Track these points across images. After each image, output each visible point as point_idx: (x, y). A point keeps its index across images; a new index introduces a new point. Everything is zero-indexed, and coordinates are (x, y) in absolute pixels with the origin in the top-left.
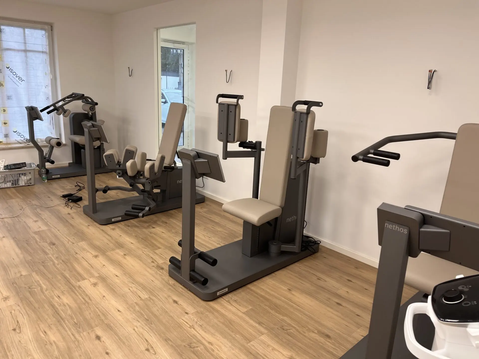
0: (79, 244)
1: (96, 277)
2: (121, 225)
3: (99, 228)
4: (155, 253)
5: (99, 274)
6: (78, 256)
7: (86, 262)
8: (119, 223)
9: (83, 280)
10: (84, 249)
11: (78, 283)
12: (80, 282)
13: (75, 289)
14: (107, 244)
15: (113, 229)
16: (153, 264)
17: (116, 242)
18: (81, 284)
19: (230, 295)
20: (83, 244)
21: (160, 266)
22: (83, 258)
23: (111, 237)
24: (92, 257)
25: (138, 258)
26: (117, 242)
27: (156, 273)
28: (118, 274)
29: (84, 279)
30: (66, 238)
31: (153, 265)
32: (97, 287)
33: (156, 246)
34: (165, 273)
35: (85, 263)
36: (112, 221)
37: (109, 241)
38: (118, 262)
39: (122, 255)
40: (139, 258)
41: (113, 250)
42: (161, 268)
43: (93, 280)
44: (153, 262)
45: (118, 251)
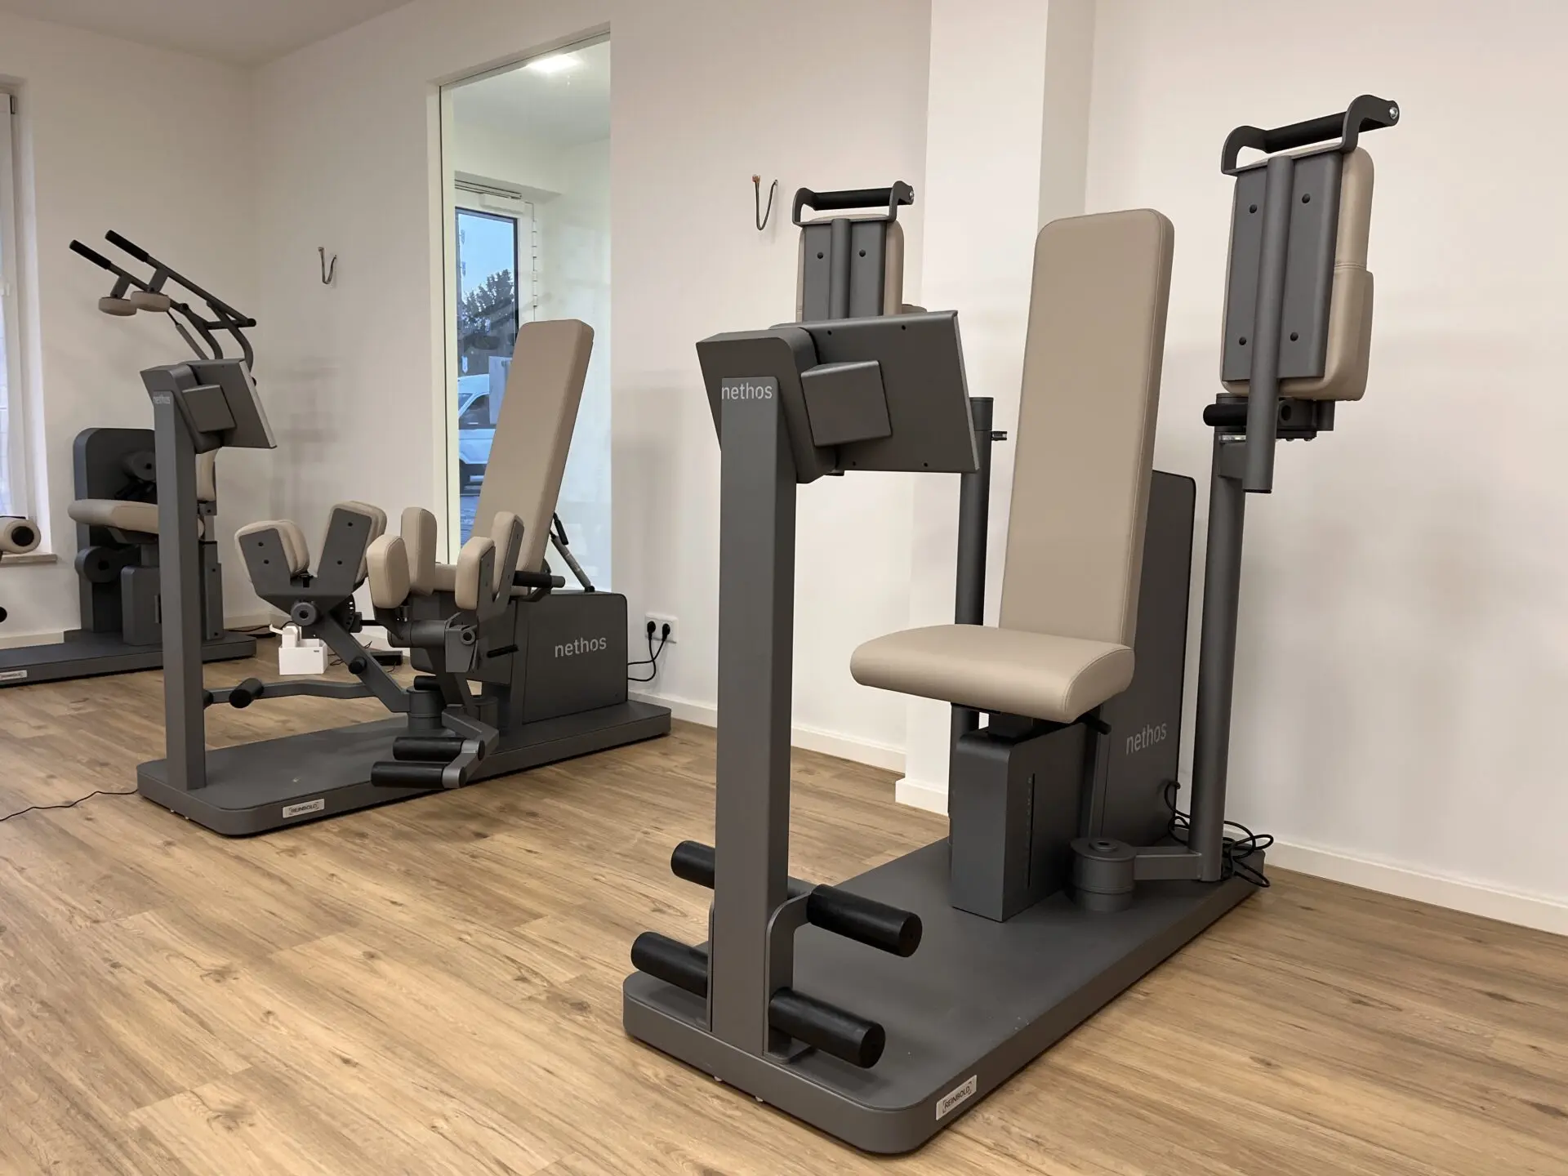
0: (125, 923)
1: (236, 1077)
2: (324, 834)
3: (221, 850)
4: (522, 937)
5: (246, 1058)
6: (123, 976)
7: (169, 1004)
8: (315, 825)
9: (161, 1098)
10: (155, 946)
11: (132, 1113)
12: (148, 1108)
13: (120, 1147)
14: (267, 914)
15: (292, 852)
16: (526, 990)
17: (316, 905)
18: (150, 1117)
19: (990, 1115)
20: (149, 923)
21: (568, 996)
22: (149, 983)
23: (282, 881)
24: (199, 980)
25: (441, 965)
26: (318, 904)
27: (556, 1030)
28: (351, 1052)
29: (166, 1091)
30: (58, 899)
31: (528, 994)
32: (249, 1129)
33: (517, 907)
34: (602, 1026)
35: (164, 1012)
36: (284, 816)
37: (278, 898)
38: (339, 992)
39: (356, 960)
40: (445, 963)
41: (306, 937)
42: (572, 1004)
43: (217, 1095)
44: (523, 979)
45: (331, 941)
